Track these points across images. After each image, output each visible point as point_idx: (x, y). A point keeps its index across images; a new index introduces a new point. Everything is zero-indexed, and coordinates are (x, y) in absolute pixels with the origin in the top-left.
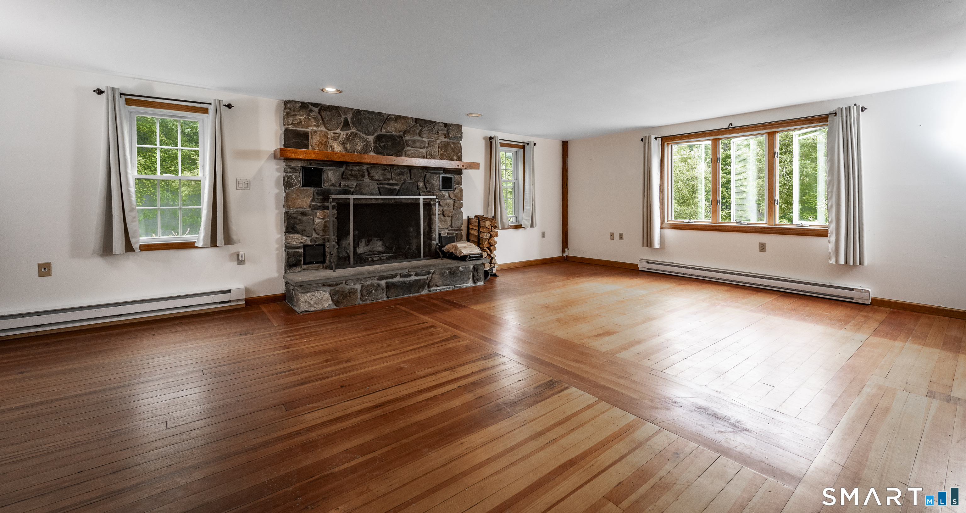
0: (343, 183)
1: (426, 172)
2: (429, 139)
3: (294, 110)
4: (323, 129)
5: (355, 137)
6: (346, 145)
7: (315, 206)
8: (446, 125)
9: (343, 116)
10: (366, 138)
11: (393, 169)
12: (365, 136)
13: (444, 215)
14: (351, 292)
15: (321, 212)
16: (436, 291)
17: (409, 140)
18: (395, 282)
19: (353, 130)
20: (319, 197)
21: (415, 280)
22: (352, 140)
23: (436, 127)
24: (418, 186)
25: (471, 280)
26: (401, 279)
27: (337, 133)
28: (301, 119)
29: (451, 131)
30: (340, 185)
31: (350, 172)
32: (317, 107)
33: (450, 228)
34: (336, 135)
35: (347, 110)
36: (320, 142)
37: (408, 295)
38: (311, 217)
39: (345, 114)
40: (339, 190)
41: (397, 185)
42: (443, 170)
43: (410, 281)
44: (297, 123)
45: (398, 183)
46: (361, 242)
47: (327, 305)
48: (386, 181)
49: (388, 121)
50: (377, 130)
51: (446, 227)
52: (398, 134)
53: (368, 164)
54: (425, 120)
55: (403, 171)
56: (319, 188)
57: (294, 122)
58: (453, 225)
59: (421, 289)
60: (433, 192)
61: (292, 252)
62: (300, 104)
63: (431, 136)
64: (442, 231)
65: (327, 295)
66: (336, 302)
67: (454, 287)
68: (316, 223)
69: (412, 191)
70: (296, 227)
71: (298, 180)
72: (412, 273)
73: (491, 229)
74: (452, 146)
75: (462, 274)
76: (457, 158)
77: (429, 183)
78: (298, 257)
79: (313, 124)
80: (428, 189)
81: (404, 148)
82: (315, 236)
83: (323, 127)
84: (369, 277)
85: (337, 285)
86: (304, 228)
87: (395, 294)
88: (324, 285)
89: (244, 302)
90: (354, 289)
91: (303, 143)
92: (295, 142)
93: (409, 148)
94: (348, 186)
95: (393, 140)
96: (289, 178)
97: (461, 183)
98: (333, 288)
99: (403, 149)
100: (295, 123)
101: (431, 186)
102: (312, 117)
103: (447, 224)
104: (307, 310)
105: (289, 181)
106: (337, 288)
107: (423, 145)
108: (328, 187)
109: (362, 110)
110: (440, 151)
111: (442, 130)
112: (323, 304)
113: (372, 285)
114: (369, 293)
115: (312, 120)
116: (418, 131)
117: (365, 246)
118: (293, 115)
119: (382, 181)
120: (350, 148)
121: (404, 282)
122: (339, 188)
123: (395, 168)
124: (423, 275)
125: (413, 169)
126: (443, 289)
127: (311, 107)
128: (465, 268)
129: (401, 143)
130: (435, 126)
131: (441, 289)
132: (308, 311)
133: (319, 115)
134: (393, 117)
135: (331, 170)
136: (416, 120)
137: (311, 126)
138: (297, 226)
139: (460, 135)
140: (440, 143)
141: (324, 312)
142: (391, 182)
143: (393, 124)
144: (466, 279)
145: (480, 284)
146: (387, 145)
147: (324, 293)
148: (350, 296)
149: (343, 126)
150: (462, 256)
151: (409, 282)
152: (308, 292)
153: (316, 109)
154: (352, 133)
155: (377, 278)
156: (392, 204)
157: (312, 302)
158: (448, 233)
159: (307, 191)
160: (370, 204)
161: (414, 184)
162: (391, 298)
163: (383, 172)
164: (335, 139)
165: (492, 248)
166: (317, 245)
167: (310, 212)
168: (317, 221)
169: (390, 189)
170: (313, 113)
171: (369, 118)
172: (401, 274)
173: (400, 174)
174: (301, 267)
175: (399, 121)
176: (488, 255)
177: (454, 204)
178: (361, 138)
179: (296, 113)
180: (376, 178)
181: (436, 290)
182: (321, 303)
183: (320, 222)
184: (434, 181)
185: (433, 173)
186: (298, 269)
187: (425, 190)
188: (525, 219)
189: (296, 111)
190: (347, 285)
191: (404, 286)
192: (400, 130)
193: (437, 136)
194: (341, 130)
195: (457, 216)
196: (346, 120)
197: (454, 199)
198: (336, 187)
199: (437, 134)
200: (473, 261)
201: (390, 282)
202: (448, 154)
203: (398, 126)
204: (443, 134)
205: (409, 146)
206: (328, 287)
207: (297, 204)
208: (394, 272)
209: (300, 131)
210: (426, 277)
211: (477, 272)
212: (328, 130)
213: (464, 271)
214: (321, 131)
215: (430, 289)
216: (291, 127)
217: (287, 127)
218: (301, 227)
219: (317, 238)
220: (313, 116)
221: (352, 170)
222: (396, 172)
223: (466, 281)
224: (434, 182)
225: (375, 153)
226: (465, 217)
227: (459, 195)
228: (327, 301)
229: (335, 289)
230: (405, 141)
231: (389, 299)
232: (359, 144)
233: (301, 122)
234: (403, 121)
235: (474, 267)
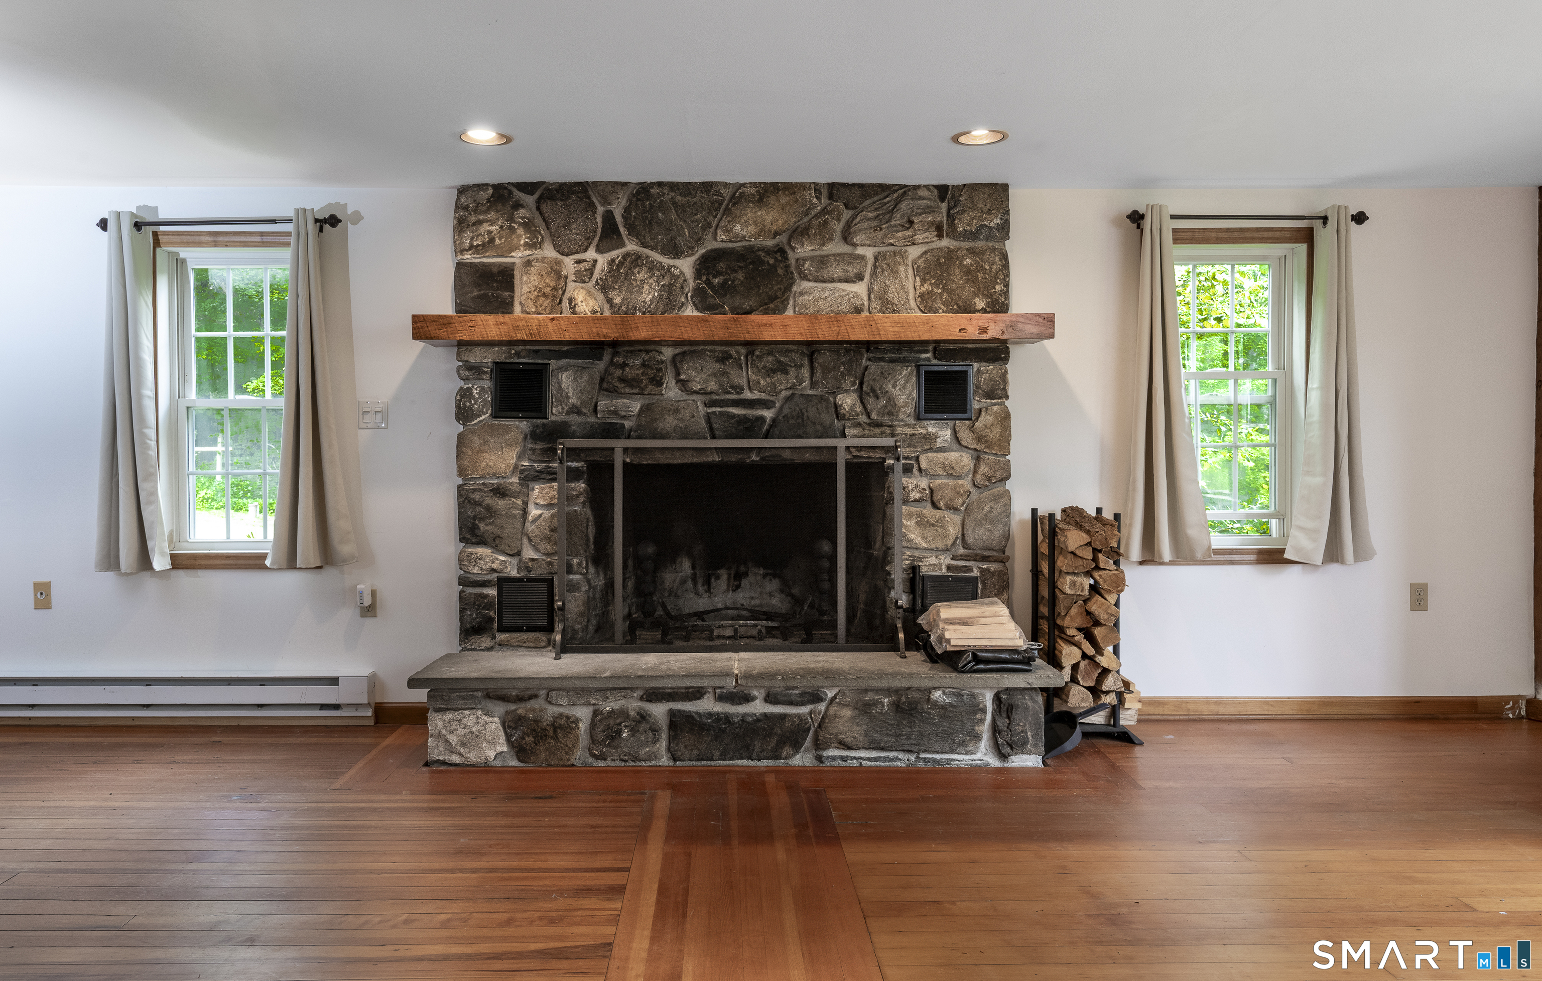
0: (603, 404)
1: (870, 360)
2: (876, 249)
3: (475, 211)
4: (549, 252)
5: (635, 267)
6: (611, 294)
7: (527, 470)
8: (943, 191)
9: (601, 209)
10: (670, 267)
11: (753, 354)
12: (666, 261)
13: (935, 506)
14: (561, 727)
15: (544, 489)
16: (843, 764)
17: (805, 260)
18: (697, 713)
19: (631, 246)
20: (538, 446)
21: (765, 715)
22: (627, 274)
23: (903, 205)
24: (836, 407)
25: (984, 744)
26: (719, 708)
27: (584, 261)
28: (492, 232)
29: (963, 212)
30: (595, 411)
31: (618, 372)
32: (532, 194)
33: (961, 551)
34: (583, 266)
35: (609, 188)
36: (540, 291)
37: (739, 762)
38: (519, 502)
39: (605, 201)
40: (592, 425)
41: (766, 404)
42: (931, 348)
43: (744, 715)
44: (483, 245)
45: (772, 398)
46: (718, 577)
47: (492, 755)
48: (729, 393)
49: (734, 204)
50: (700, 239)
51: (941, 545)
52: (770, 243)
53: (676, 344)
54: (861, 186)
55: (783, 359)
56: (539, 421)
57: (475, 243)
58: (970, 540)
59: (787, 750)
60: (890, 426)
61: (471, 594)
62: (490, 191)
63: (885, 236)
64: (925, 557)
65: (494, 725)
66: (520, 750)
67: (918, 758)
68: (530, 518)
69: (814, 423)
70: (479, 528)
71: (485, 400)
72: (755, 693)
73: (1095, 559)
74: (967, 261)
75: (943, 717)
76: (988, 305)
77: (877, 397)
78: (484, 608)
79: (522, 242)
80: (874, 416)
81: (791, 285)
82: (529, 553)
83: (551, 247)
84: (615, 689)
85: (520, 699)
86: (497, 531)
87: (695, 752)
88: (488, 696)
89: (369, 713)
90: (568, 717)
91: (497, 297)
92: (479, 297)
93: (806, 285)
94: (615, 413)
95: (752, 263)
96: (465, 394)
97: (1005, 389)
98: (512, 707)
99: (788, 288)
100: (478, 245)
101: (885, 406)
102: (520, 224)
103: (946, 536)
104: (441, 758)
105: (464, 404)
106: (521, 709)
107: (852, 270)
108: (563, 418)
109: (654, 183)
110: (918, 283)
111: (928, 210)
112: (480, 750)
113: (623, 713)
114: (614, 736)
115: (518, 232)
116: (838, 227)
117: (728, 590)
118: (474, 224)
119: (718, 395)
120: (623, 300)
121: (727, 718)
122: (592, 419)
123: (757, 353)
124: (791, 703)
125: (819, 351)
126: (870, 759)
127: (518, 194)
128: (959, 695)
129: (780, 271)
130: (900, 201)
131: (861, 758)
132: (444, 763)
133: (537, 214)
134: (753, 190)
135: (565, 368)
136: (834, 190)
137: (517, 248)
138: (482, 526)
139: (997, 221)
140: (921, 256)
141: (486, 772)
142: (748, 395)
143: (750, 213)
144: (959, 737)
145: (1022, 764)
146: (733, 281)
147: (486, 718)
148: (555, 737)
149: (600, 240)
150: (946, 652)
151: (743, 721)
152: (448, 709)
153: (530, 200)
154: (626, 256)
155: (639, 693)
156: (753, 465)
157: (454, 739)
158: (949, 568)
159: (507, 430)
160: (675, 465)
161: (821, 398)
162: (686, 763)
163: (718, 366)
164: (583, 277)
165: (1098, 632)
166: (530, 580)
167: (517, 488)
168: (534, 512)
169: (743, 420)
170: (522, 212)
171: (674, 203)
172: (717, 691)
173: (774, 371)
174: (494, 637)
175: (772, 199)
176: (1084, 656)
177: (975, 466)
178: (652, 267)
179: (481, 217)
180: (697, 387)
181: (844, 759)
182: (478, 745)
183: (540, 516)
184: (894, 387)
185: (892, 361)
186: (486, 642)
187: (863, 419)
188: (1300, 528)
189: (482, 213)
190: (550, 703)
191: (724, 731)
192: (774, 228)
193: (909, 233)
194: (599, 250)
195: (987, 508)
196: (609, 217)
197: (976, 450)
198: (585, 414)
199: (908, 229)
200: (989, 675)
201: (679, 711)
202: (950, 292)
203: (769, 218)
204: (932, 223)
205: (805, 278)
206: (500, 703)
207: (484, 464)
208: (696, 683)
209: (490, 264)
210: (804, 710)
211: (1009, 718)
212: (563, 254)
213: (951, 705)
214: (543, 260)
215: (821, 753)
216: (469, 256)
217: (460, 257)
218: (490, 528)
219: (533, 560)
220: (522, 218)
221: (624, 366)
222: (761, 365)
223: (963, 744)
224: (896, 392)
225: (697, 309)
226: (1020, 511)
227: (994, 433)
228: (493, 742)
229: (516, 710)
230: (792, 262)
231: (678, 763)
232: (646, 287)
233: (492, 240)
234: (784, 200)
235: (997, 698)
